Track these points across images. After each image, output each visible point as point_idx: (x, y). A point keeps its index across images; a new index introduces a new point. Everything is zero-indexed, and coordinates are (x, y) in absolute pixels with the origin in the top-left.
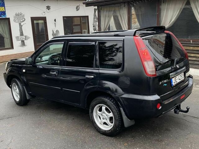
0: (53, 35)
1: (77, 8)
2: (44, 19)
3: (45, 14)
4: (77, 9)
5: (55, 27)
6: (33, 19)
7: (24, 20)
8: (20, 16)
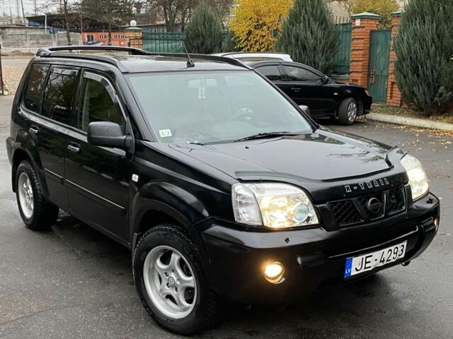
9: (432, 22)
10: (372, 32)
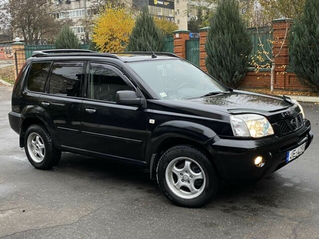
9: (228, 33)
10: (186, 41)
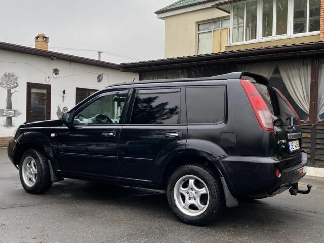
0: (57, 113)
1: (99, 77)
2: (48, 87)
3: (49, 81)
4: (100, 79)
5: (63, 101)
6: (30, 86)
7: (16, 85)
8: (11, 78)
